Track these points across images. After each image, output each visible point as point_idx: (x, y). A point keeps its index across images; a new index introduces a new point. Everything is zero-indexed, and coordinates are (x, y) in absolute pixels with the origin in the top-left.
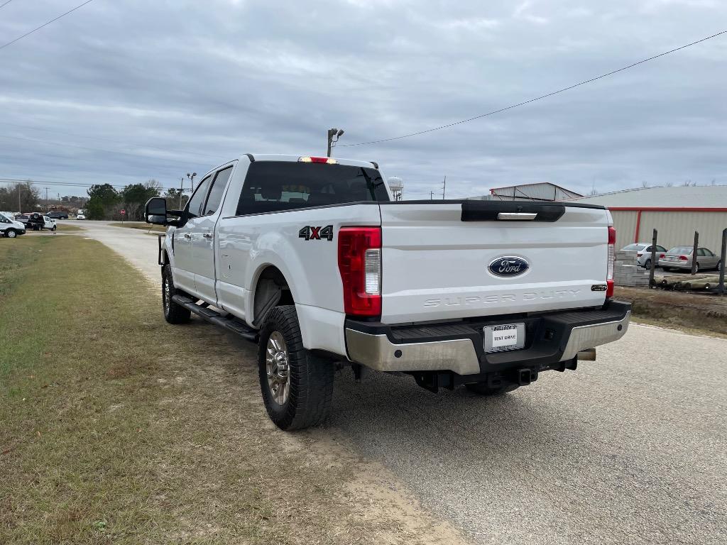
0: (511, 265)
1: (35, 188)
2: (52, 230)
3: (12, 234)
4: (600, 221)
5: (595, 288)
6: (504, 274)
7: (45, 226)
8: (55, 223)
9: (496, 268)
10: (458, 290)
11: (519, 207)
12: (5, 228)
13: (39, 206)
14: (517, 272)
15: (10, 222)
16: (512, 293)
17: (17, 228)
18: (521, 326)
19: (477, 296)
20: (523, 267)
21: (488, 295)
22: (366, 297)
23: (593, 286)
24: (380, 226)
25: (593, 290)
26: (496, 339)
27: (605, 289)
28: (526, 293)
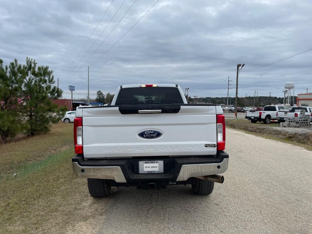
0: (151, 133)
4: (211, 112)
6: (147, 137)
9: (142, 135)
11: (149, 107)
14: (154, 137)
16: (153, 147)
18: (161, 162)
19: (132, 147)
20: (158, 134)
22: (78, 146)
23: (206, 144)
24: (82, 117)
26: (146, 167)
27: (214, 147)
28: (160, 146)
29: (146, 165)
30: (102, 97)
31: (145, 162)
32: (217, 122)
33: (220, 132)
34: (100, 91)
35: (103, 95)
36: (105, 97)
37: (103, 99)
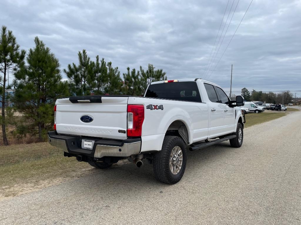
0: (86, 118)
1: (291, 93)
2: (285, 110)
3: (257, 112)
4: (123, 102)
5: (120, 131)
7: (282, 109)
8: (286, 108)
9: (82, 119)
10: (72, 125)
12: (255, 110)
13: (293, 101)
14: (89, 121)
15: (256, 107)
16: (87, 129)
17: (259, 109)
18: (94, 142)
20: (91, 119)
21: (80, 128)
23: (119, 130)
24: (56, 105)
25: (119, 132)
26: (85, 144)
27: (125, 133)
28: (91, 129)
29: (85, 143)
30: (247, 94)
31: (85, 140)
32: (128, 111)
33: (130, 121)
34: (245, 88)
35: (248, 92)
36: (251, 94)
37: (249, 96)
